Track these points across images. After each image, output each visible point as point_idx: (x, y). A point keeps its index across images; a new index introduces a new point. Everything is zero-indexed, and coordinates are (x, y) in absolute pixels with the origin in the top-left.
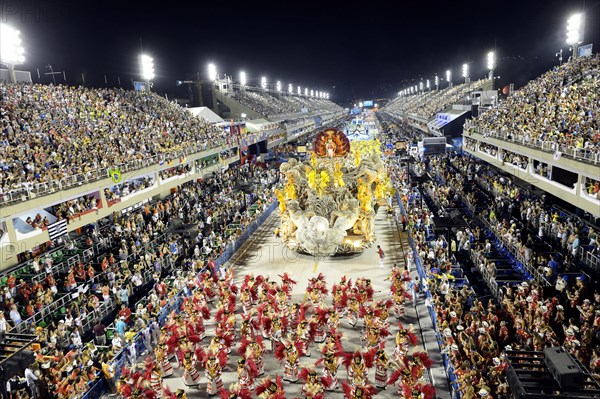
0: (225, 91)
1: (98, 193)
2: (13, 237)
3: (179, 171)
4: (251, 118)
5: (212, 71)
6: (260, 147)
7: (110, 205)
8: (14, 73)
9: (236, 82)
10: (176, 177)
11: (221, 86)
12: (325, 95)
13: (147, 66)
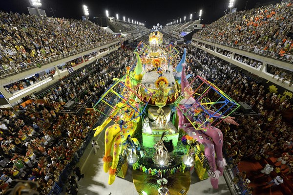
0: (113, 21)
1: (81, 57)
2: (59, 72)
3: (104, 50)
4: (122, 32)
5: (107, 13)
6: (126, 42)
7: (86, 61)
8: (39, 10)
9: (116, 18)
10: (104, 52)
11: (111, 19)
12: (143, 25)
13: (86, 10)
